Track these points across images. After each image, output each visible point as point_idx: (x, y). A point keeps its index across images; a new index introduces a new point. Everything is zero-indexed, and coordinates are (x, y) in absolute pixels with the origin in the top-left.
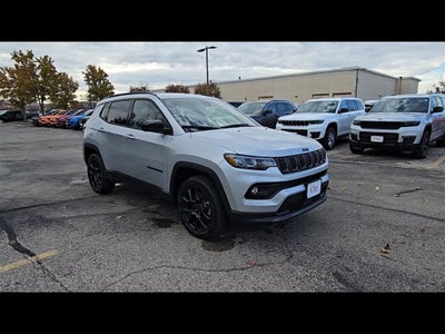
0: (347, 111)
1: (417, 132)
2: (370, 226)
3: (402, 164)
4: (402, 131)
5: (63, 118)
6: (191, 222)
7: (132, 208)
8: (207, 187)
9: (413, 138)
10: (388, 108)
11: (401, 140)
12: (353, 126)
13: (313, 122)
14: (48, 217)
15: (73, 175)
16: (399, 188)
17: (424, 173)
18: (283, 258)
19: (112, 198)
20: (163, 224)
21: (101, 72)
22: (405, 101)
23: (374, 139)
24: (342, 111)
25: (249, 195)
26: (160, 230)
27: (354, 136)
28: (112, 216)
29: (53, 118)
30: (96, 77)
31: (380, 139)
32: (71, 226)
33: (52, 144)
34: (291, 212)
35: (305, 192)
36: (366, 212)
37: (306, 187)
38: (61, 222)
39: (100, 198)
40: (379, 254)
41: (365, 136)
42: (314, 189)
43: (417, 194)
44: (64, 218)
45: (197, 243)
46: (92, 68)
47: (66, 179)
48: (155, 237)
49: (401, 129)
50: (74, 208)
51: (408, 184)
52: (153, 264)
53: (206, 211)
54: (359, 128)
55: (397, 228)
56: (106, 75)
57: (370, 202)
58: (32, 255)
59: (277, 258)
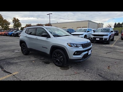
0: (89, 32)
1: (107, 37)
2: (102, 62)
3: (104, 45)
4: (104, 37)
5: (6, 33)
6: (56, 62)
7: (36, 59)
8: (62, 52)
9: (107, 39)
10: (99, 31)
11: (104, 39)
12: (91, 36)
13: (81, 35)
14: (11, 62)
15: (14, 50)
16: (106, 52)
17: (110, 48)
18: (84, 71)
19: (29, 56)
20: (47, 63)
21: (17, 19)
22: (103, 30)
23: (97, 39)
24: (88, 32)
25: (74, 54)
26: (47, 65)
27: (92, 38)
28: (32, 61)
29: (3, 33)
30: (16, 21)
31: (99, 39)
32: (20, 65)
33: (4, 41)
34: (84, 59)
35: (88, 53)
36: (100, 58)
37: (88, 52)
38: (16, 63)
39: (25, 56)
40: (107, 69)
41: (95, 38)
42: (90, 52)
43: (111, 53)
44: (16, 62)
45: (59, 68)
46: (15, 18)
47: (13, 51)
48: (46, 67)
49: (104, 36)
50: (19, 59)
51: (108, 51)
52: (49, 74)
53: (61, 59)
54: (93, 36)
55: (109, 62)
56: (19, 21)
57: (100, 55)
58: (11, 74)
59: (82, 71)
